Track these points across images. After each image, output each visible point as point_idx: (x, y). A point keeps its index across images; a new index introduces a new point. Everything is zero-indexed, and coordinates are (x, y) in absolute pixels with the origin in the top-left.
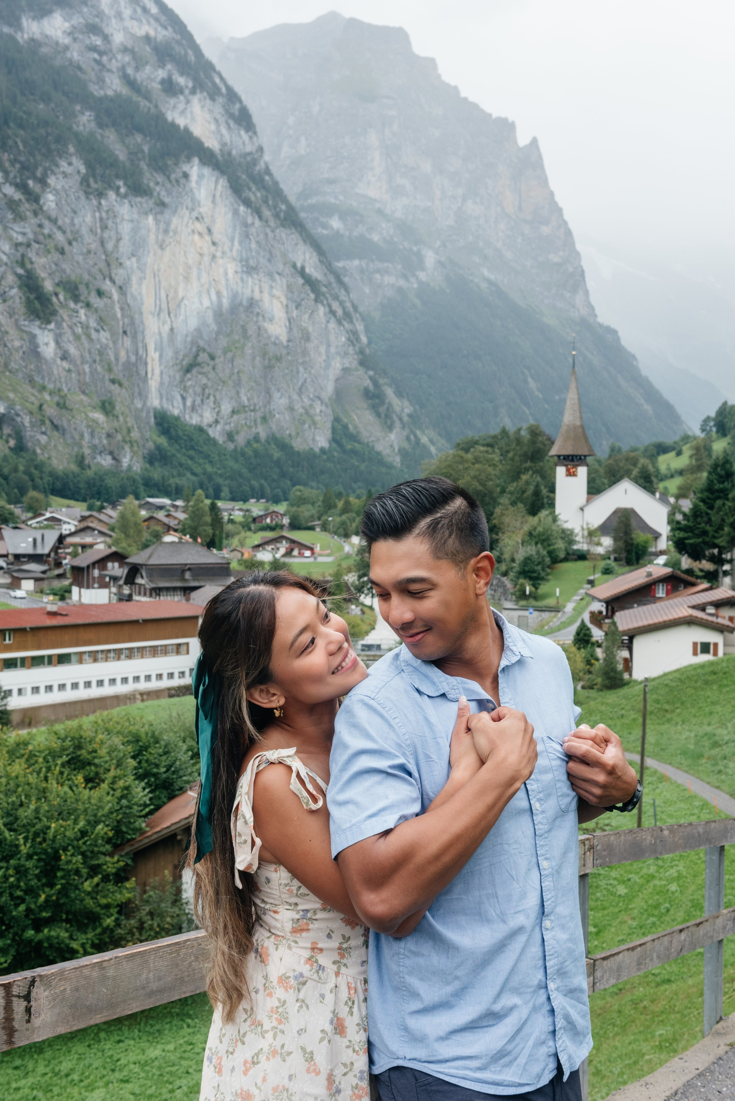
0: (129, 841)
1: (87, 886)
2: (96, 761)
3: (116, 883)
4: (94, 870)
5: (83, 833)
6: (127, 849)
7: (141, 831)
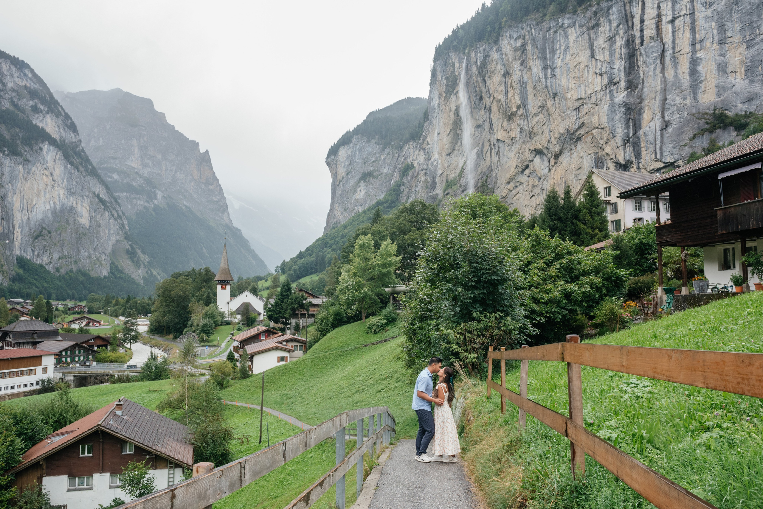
0: (13, 467)
3: (6, 490)
6: (12, 472)
7: (20, 463)
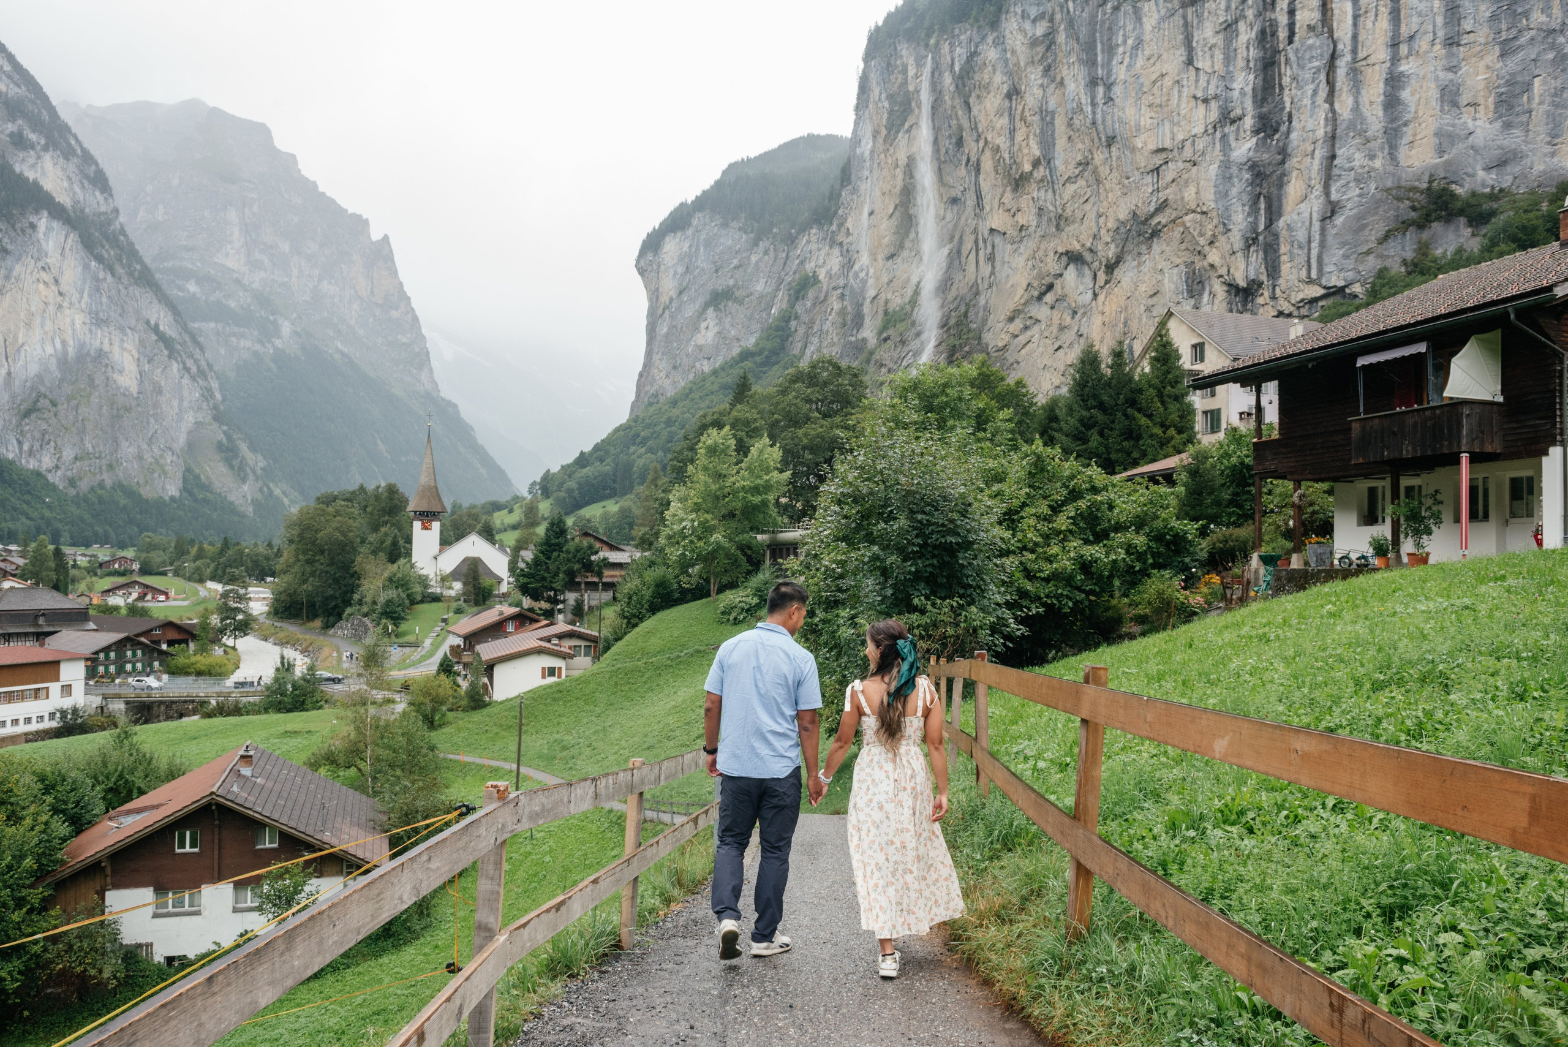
0: (49, 872)
1: (16, 917)
2: (12, 800)
3: (39, 913)
4: (20, 902)
5: (10, 867)
6: (48, 880)
7: (63, 863)
